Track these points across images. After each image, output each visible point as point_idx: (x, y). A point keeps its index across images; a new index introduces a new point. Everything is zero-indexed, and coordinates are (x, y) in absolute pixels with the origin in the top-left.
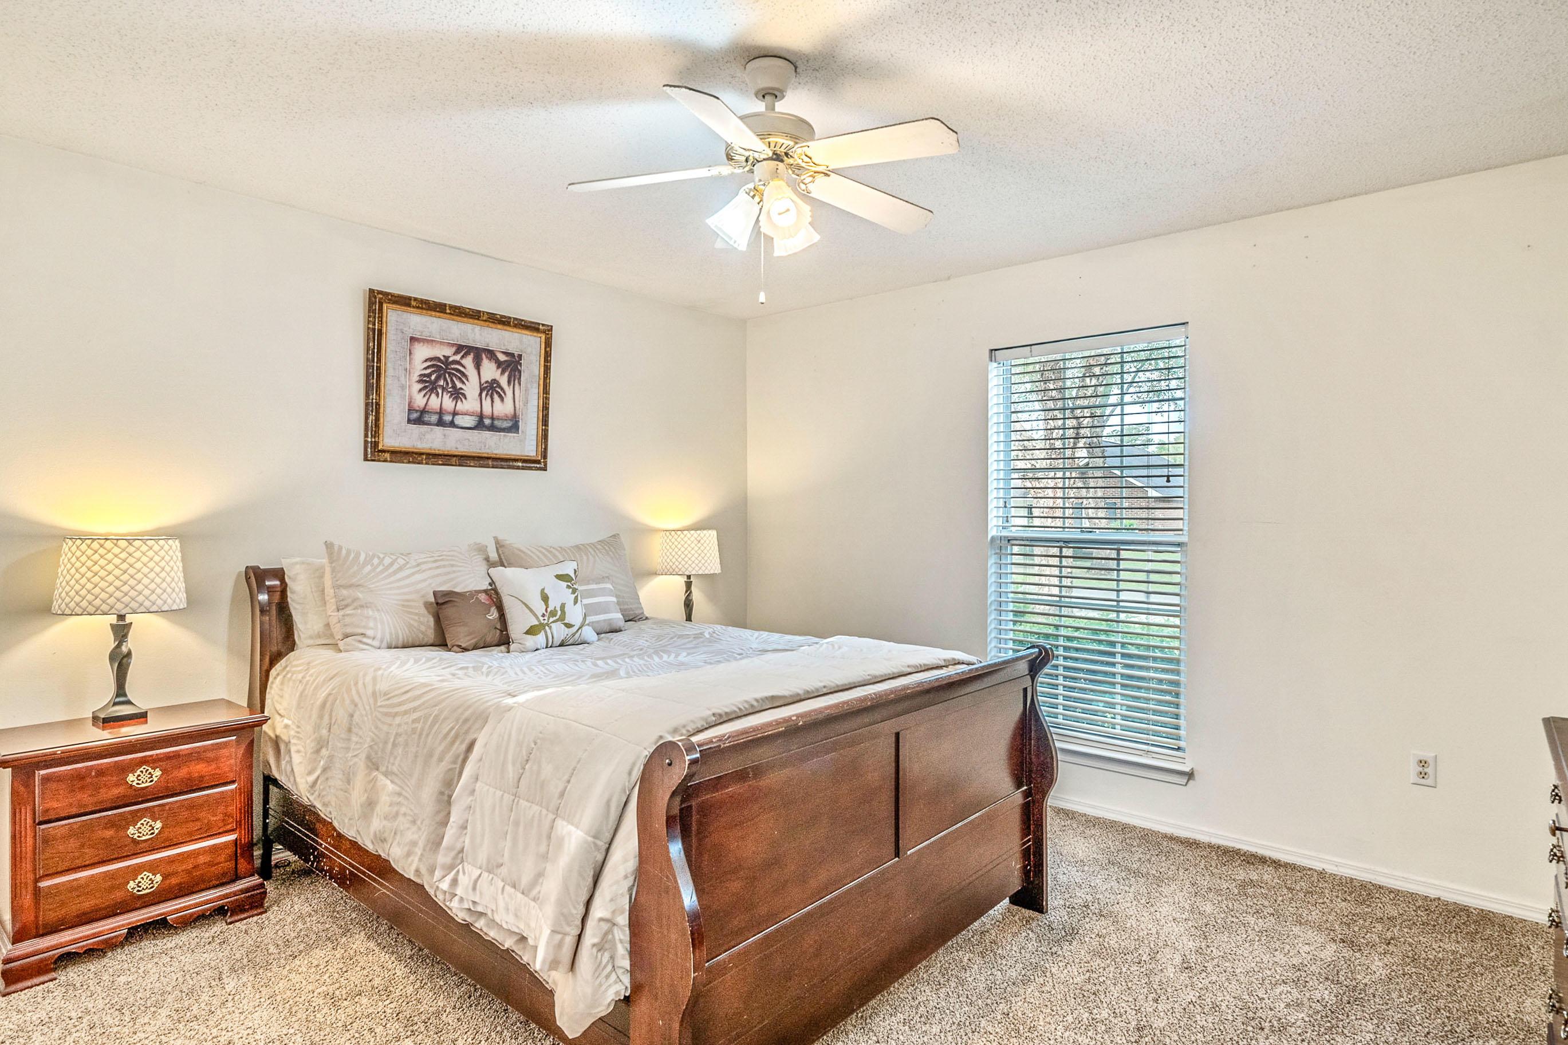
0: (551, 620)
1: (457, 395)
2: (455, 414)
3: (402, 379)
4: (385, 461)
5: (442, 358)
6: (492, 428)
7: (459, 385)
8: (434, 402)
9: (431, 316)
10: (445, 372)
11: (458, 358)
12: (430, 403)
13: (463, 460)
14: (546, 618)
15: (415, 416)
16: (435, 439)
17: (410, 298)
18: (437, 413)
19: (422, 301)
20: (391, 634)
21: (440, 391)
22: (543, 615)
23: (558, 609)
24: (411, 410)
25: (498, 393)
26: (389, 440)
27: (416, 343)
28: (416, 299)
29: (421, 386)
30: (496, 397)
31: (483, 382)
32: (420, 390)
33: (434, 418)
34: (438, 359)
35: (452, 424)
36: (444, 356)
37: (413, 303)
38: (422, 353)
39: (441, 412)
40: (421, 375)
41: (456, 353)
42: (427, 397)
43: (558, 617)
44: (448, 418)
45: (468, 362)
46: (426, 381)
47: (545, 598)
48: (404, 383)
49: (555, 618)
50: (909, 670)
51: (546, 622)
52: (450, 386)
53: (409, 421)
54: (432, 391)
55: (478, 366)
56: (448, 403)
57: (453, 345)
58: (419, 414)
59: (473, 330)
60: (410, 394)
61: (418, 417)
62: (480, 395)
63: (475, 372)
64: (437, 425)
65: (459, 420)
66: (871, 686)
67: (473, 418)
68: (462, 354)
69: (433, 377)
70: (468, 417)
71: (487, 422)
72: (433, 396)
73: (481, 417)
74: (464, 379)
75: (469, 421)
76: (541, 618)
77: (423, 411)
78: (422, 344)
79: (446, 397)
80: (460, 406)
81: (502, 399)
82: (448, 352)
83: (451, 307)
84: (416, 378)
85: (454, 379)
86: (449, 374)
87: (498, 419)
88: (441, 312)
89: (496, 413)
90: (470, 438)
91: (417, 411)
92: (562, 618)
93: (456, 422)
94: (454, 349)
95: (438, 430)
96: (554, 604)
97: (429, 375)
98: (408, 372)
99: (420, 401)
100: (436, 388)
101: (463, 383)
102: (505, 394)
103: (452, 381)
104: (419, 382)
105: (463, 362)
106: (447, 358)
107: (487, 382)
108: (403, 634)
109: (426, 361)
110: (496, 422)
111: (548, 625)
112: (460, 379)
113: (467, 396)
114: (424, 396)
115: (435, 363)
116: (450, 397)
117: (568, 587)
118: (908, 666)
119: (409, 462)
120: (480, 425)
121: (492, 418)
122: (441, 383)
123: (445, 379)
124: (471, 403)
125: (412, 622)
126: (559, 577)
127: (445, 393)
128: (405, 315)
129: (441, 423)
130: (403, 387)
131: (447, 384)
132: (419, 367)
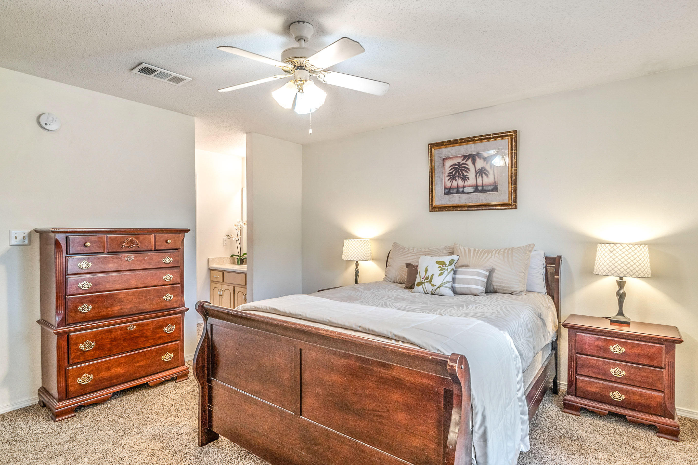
0: (426, 281)
1: (465, 178)
2: (464, 187)
3: (441, 177)
4: (437, 211)
5: (457, 164)
6: (483, 191)
7: (465, 174)
8: (455, 184)
9: (451, 147)
10: (459, 169)
11: (464, 161)
12: (453, 184)
13: (469, 208)
14: (424, 280)
15: (447, 191)
16: (456, 200)
17: (443, 142)
18: (456, 188)
19: (448, 142)
20: (394, 277)
21: (457, 178)
22: (423, 278)
23: (430, 276)
24: (445, 189)
25: (485, 173)
26: (437, 203)
27: (446, 160)
28: (445, 142)
29: (449, 178)
30: (484, 175)
31: (477, 170)
32: (449, 180)
33: (455, 191)
34: (455, 164)
35: (463, 192)
36: (458, 162)
37: (445, 144)
38: (449, 163)
39: (458, 188)
40: (449, 173)
41: (463, 160)
42: (452, 182)
43: (428, 280)
44: (461, 190)
45: (469, 162)
46: (451, 175)
47: (426, 271)
48: (442, 178)
49: (427, 281)
50: (359, 329)
51: (423, 281)
52: (461, 175)
53: (445, 194)
54: (453, 179)
55: (474, 162)
56: (461, 183)
57: (461, 156)
58: (448, 190)
59: (471, 147)
60: (444, 182)
61: (448, 191)
62: (476, 176)
63: (473, 166)
64: (456, 193)
65: (466, 190)
66: (328, 326)
67: (472, 188)
68: (466, 159)
69: (454, 173)
70: (470, 188)
71: (480, 188)
72: (454, 181)
73: (477, 186)
74: (468, 171)
75: (471, 189)
76: (422, 279)
77: (450, 188)
78: (448, 160)
79: (460, 180)
80: (466, 183)
81: (487, 176)
82: (459, 160)
83: (460, 140)
84: (446, 175)
85: (463, 171)
86: (461, 170)
87: (486, 186)
88: (456, 143)
89: (484, 184)
90: (472, 197)
91: (447, 189)
92: (430, 281)
93: (465, 191)
94: (462, 158)
95: (457, 196)
96: (429, 274)
97: (452, 172)
98: (444, 173)
99: (449, 184)
100: (455, 177)
101: (467, 172)
102: (489, 173)
103: (462, 173)
104: (448, 176)
105: (467, 163)
106: (459, 163)
107: (479, 169)
108: (398, 279)
109: (450, 166)
110: (485, 188)
111: (424, 283)
112: (466, 171)
113: (470, 179)
114: (450, 182)
115: (454, 166)
116: (461, 180)
117: (439, 267)
118: (360, 327)
119: (446, 211)
120: (476, 190)
121: (483, 186)
122: (457, 174)
123: (459, 173)
124: (471, 181)
125: (402, 274)
126: (437, 262)
127: (459, 179)
128: (441, 150)
129: (458, 192)
130: (442, 180)
131: (460, 174)
132: (448, 169)
